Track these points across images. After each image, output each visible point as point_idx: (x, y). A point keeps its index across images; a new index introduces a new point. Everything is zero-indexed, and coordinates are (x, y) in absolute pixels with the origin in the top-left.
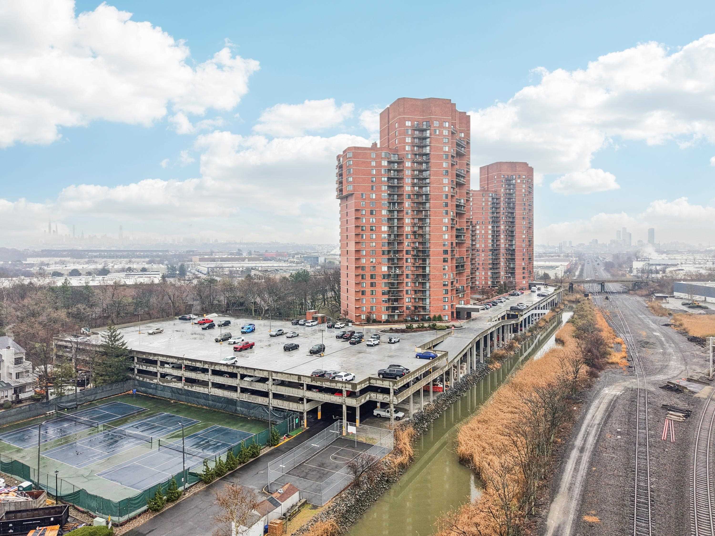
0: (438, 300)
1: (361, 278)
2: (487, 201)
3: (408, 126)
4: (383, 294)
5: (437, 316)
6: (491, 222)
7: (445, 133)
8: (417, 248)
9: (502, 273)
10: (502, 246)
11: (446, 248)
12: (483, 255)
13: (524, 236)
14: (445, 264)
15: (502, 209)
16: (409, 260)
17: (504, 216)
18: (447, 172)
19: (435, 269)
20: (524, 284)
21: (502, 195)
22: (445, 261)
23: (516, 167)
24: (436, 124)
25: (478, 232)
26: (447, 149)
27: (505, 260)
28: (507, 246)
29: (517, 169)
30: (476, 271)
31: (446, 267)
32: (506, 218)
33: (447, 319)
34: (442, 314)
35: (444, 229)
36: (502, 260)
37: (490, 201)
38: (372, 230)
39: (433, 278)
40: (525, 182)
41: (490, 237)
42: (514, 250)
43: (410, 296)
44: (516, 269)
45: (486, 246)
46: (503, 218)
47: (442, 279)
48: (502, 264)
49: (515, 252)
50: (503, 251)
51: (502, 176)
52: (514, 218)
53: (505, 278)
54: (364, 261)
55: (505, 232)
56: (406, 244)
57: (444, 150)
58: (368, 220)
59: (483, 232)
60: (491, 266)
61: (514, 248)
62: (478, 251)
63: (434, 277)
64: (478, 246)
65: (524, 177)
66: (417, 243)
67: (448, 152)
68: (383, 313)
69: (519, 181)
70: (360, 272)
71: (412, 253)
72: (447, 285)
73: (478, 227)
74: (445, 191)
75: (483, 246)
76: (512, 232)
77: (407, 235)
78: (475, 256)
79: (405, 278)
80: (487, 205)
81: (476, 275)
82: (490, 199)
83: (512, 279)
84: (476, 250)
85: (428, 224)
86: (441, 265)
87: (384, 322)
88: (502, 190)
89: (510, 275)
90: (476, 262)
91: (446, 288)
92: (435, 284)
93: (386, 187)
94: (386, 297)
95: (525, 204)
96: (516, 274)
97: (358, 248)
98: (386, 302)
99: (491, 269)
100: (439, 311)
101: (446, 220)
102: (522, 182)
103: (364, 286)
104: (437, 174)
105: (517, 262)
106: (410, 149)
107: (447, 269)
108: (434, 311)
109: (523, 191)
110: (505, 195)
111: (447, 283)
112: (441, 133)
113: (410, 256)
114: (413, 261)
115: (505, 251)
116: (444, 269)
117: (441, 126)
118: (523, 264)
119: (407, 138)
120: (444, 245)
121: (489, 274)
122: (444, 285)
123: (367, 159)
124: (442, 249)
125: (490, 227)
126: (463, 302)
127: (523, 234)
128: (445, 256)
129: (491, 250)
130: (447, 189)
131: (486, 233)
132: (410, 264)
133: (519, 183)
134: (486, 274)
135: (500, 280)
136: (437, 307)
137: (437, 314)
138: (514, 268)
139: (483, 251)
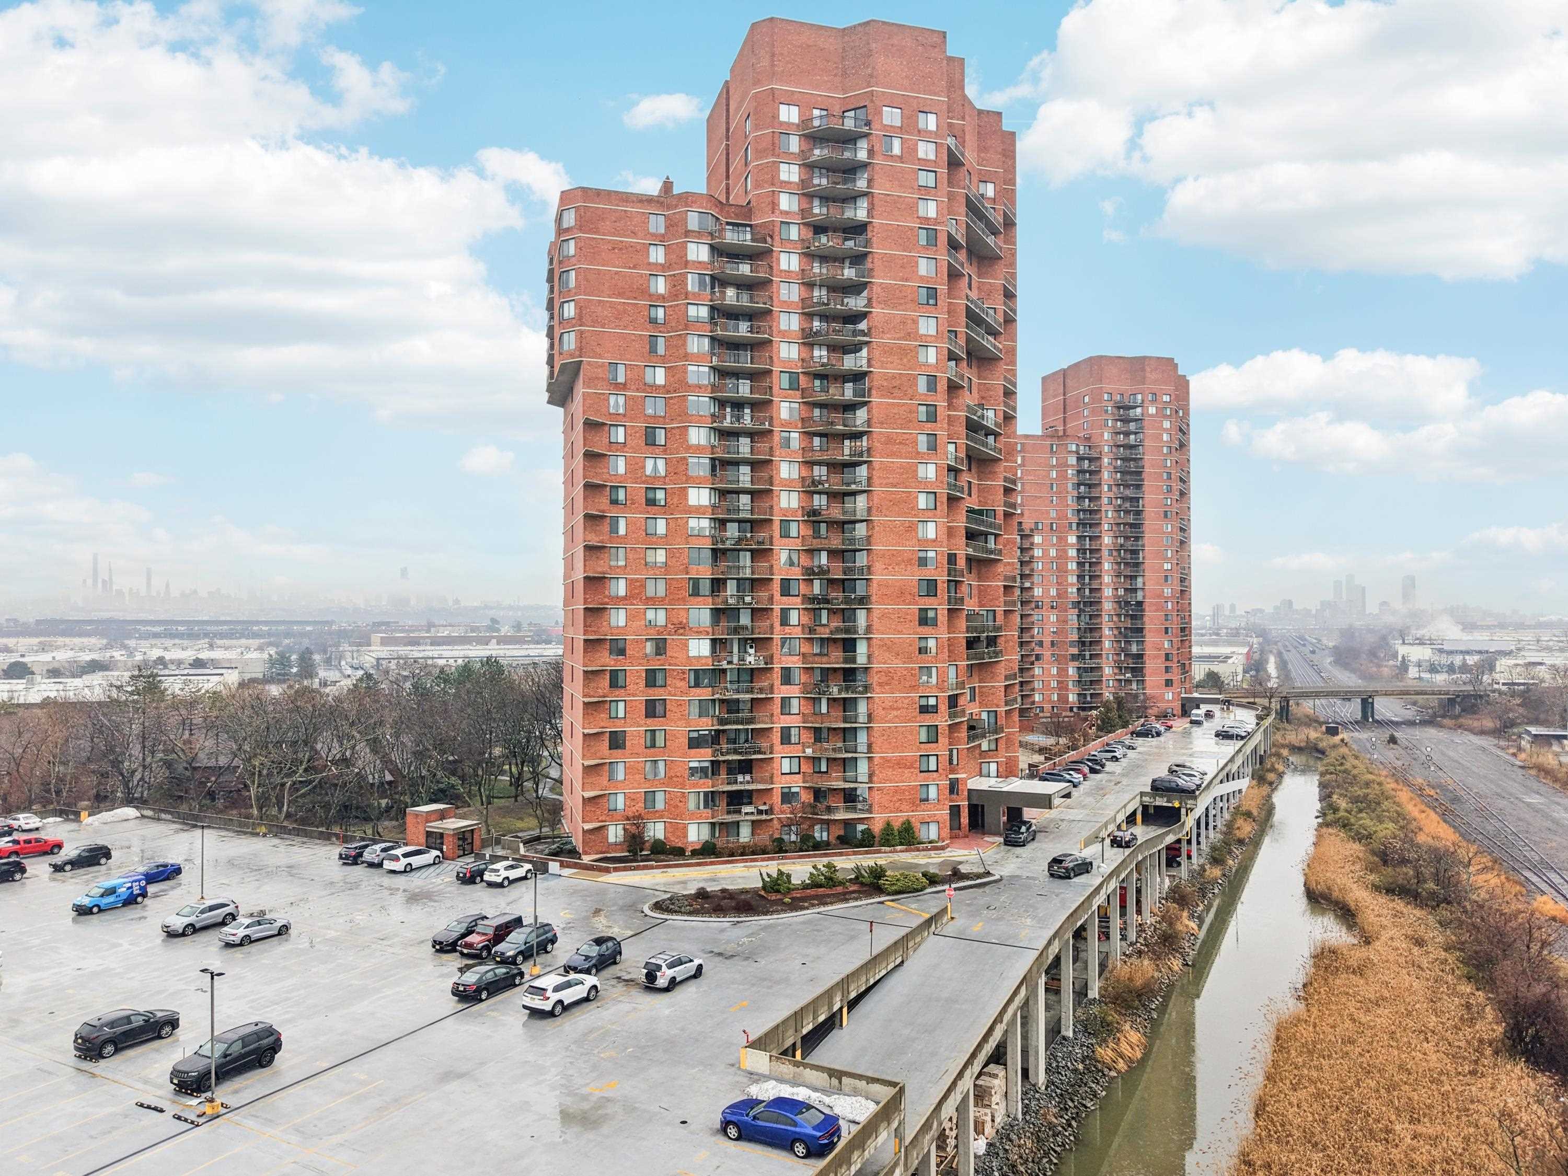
0: (901, 764)
1: (607, 682)
2: (1062, 465)
3: (789, 124)
4: (695, 743)
5: (896, 825)
6: (1074, 526)
7: (926, 151)
8: (822, 571)
9: (1107, 671)
10: (1108, 592)
11: (930, 572)
12: (1053, 618)
13: (1167, 566)
14: (925, 630)
15: (1106, 488)
16: (794, 617)
17: (1111, 508)
18: (932, 293)
19: (889, 649)
20: (1168, 701)
21: (1106, 449)
22: (924, 621)
23: (1143, 370)
24: (891, 116)
25: (1038, 553)
26: (930, 210)
27: (1116, 632)
28: (1121, 592)
29: (1148, 375)
30: (1032, 663)
31: (931, 643)
32: (1115, 514)
33: (933, 835)
34: (915, 816)
35: (923, 501)
36: (1107, 633)
37: (1073, 465)
38: (651, 502)
39: (880, 684)
40: (1168, 413)
41: (1072, 566)
42: (1140, 604)
43: (796, 751)
44: (1146, 658)
45: (1061, 594)
46: (1110, 515)
47: (913, 688)
48: (1107, 644)
49: (1143, 610)
50: (1108, 606)
51: (1106, 397)
52: (1138, 513)
53: (1116, 684)
54: (619, 618)
55: (1115, 553)
56: (784, 556)
57: (921, 213)
58: (635, 467)
59: (1053, 553)
60: (1075, 651)
61: (1140, 598)
62: (1037, 607)
63: (884, 679)
64: (1038, 592)
65: (1166, 398)
66: (824, 555)
67: (936, 221)
68: (692, 816)
69: (1152, 410)
70: (606, 660)
71: (804, 589)
72: (934, 709)
73: (1037, 539)
74: (926, 365)
75: (1053, 592)
76: (1135, 552)
77: (785, 523)
78: (1030, 619)
79: (778, 683)
80: (1062, 475)
81: (1033, 676)
82: (1072, 460)
83: (1134, 686)
84: (1033, 605)
85: (864, 483)
86: (910, 634)
87: (695, 853)
88: (1106, 436)
89: (1129, 675)
90: (1033, 637)
91: (929, 720)
92: (888, 704)
93: (706, 341)
94: (703, 756)
95: (1169, 474)
96: (1146, 671)
97: (599, 567)
98: (703, 773)
99: (1074, 658)
100: (905, 806)
101: (929, 472)
102: (1160, 411)
103: (621, 714)
104: (894, 298)
105: (1150, 638)
106: (795, 208)
107: (934, 650)
108: (885, 809)
109: (1165, 437)
110: (1114, 449)
111: (932, 701)
112: (910, 151)
113: (799, 599)
114: (805, 620)
115: (1116, 606)
116: (923, 651)
117: (909, 127)
118: (1166, 645)
119: (783, 167)
120: (923, 562)
121: (1071, 671)
122: (924, 709)
123: (634, 234)
124: (913, 576)
125: (1072, 539)
126: (993, 767)
127: (1166, 559)
128: (926, 602)
129: (1076, 604)
130: (931, 356)
131: (1062, 555)
132: (797, 632)
133: (1152, 416)
134: (1062, 672)
135: (1101, 689)
136: (897, 790)
137: (898, 819)
138: (1140, 657)
139: (1052, 607)
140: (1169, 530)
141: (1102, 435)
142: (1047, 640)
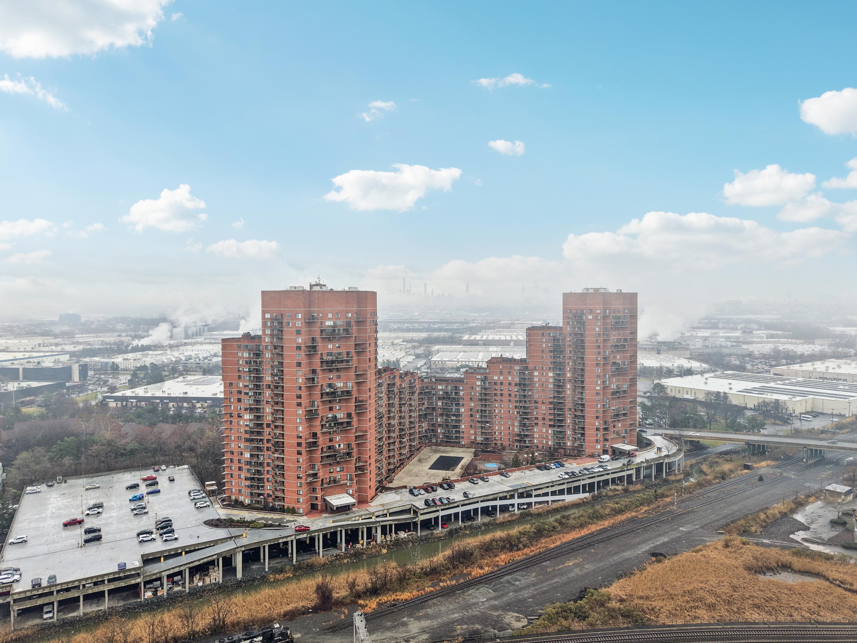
0: (292, 491)
3: (268, 318)
4: (247, 479)
5: (291, 508)
6: (552, 369)
7: (298, 324)
9: (569, 433)
10: (569, 398)
11: (300, 440)
13: (598, 388)
14: (299, 456)
16: (270, 449)
17: (571, 361)
18: (300, 363)
19: (289, 461)
20: (598, 449)
22: (298, 453)
24: (288, 316)
25: (536, 379)
27: (573, 416)
28: (576, 399)
29: (588, 301)
30: (533, 427)
31: (301, 460)
32: (573, 364)
33: (301, 512)
34: (296, 506)
35: (298, 420)
36: (568, 416)
37: (552, 342)
38: (239, 417)
41: (551, 386)
42: (584, 405)
43: (271, 484)
44: (586, 429)
46: (570, 364)
47: (295, 472)
48: (569, 421)
49: (585, 408)
50: (569, 405)
51: (570, 311)
52: (584, 364)
53: (573, 439)
54: (232, 445)
55: (572, 381)
56: (267, 432)
57: (297, 342)
58: (235, 408)
59: (543, 380)
60: (552, 423)
61: (584, 402)
62: (535, 403)
63: (288, 469)
64: (537, 396)
65: (599, 311)
66: (278, 434)
67: (301, 343)
68: (247, 497)
69: (590, 317)
70: (230, 455)
71: (272, 441)
72: (301, 478)
73: (536, 373)
74: (299, 383)
75: (544, 396)
76: (582, 382)
77: (267, 424)
78: (532, 408)
79: (266, 466)
80: (547, 346)
81: (534, 432)
82: (552, 340)
83: (582, 441)
84: (533, 402)
86: (295, 457)
87: (246, 506)
88: (570, 329)
89: (579, 436)
91: (300, 481)
92: (289, 475)
93: (248, 377)
94: (248, 483)
95: (600, 346)
96: (585, 434)
98: (248, 487)
99: (550, 426)
100: (293, 503)
102: (595, 318)
103: (233, 469)
104: (289, 366)
105: (588, 420)
106: (269, 341)
107: (301, 462)
108: (288, 503)
109: (597, 329)
110: (572, 335)
111: (301, 476)
112: (293, 324)
113: (271, 444)
115: (573, 405)
116: (298, 462)
117: (294, 318)
118: (597, 424)
119: (267, 330)
120: (298, 437)
121: (550, 432)
122: (299, 478)
123: (234, 350)
124: (295, 441)
125: (551, 374)
127: (598, 385)
128: (299, 449)
129: (552, 403)
131: (547, 382)
132: (270, 453)
133: (590, 319)
134: (547, 431)
135: (566, 441)
136: (291, 498)
137: (291, 506)
138: (583, 428)
139: (543, 403)
140: (599, 371)
141: (567, 328)
142: (540, 417)
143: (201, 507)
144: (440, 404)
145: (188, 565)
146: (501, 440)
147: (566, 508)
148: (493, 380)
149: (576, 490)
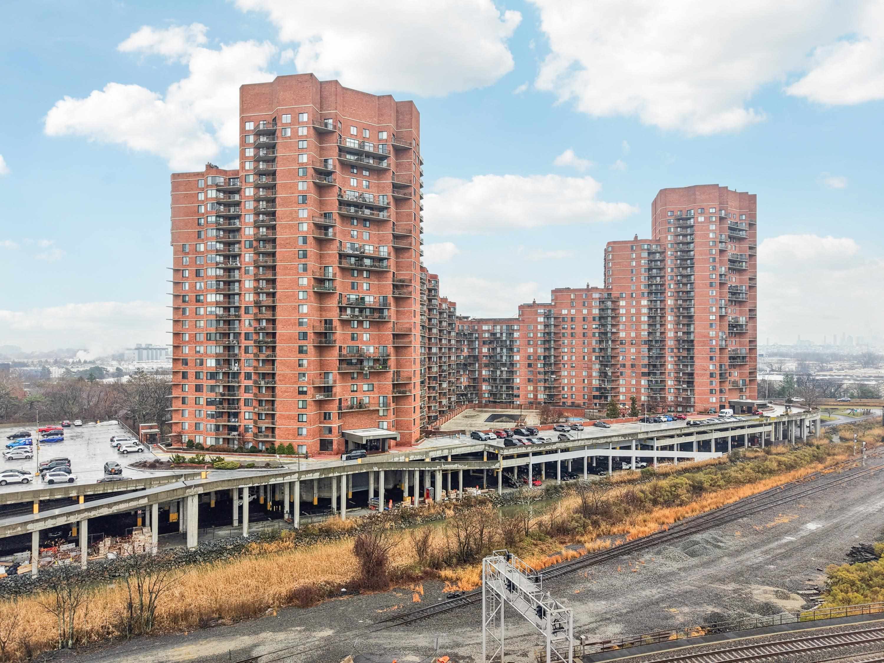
0: (289, 417)
1: (181, 377)
2: (639, 258)
3: (249, 131)
4: (209, 403)
5: (286, 445)
6: (646, 295)
7: (303, 131)
8: (264, 329)
9: (670, 383)
10: (670, 334)
11: (304, 329)
12: (633, 350)
13: (712, 317)
14: (302, 356)
15: (669, 270)
16: (250, 350)
17: (673, 282)
18: (305, 198)
19: (284, 365)
20: (712, 403)
21: (669, 246)
22: (301, 350)
23: (694, 194)
24: (286, 119)
25: (622, 311)
26: (304, 159)
27: (676, 359)
28: (680, 334)
29: (698, 197)
30: (618, 377)
31: (305, 362)
32: (676, 286)
33: (305, 451)
34: (295, 442)
35: (301, 296)
36: (670, 359)
37: (645, 258)
38: (198, 301)
39: (280, 381)
40: (714, 219)
41: (645, 319)
42: (692, 341)
43: (251, 409)
44: (695, 375)
45: (638, 336)
46: (672, 286)
47: (295, 383)
48: (669, 366)
49: (693, 346)
50: (670, 343)
51: (669, 214)
52: (691, 284)
53: (676, 391)
54: (186, 350)
55: (675, 310)
56: (247, 322)
57: (300, 161)
58: (193, 286)
59: (633, 311)
60: (646, 370)
61: (692, 338)
62: (621, 344)
63: (281, 378)
64: (622, 335)
65: (712, 210)
66: (264, 321)
67: (307, 164)
68: (209, 434)
69: (701, 219)
70: (181, 368)
71: (255, 337)
72: (305, 393)
73: (622, 303)
74: (303, 232)
75: (633, 334)
76: (688, 309)
77: (247, 308)
78: (616, 351)
79: (243, 379)
80: (639, 264)
81: (619, 385)
82: (645, 254)
83: (689, 393)
84: (619, 342)
86: (294, 358)
87: (208, 450)
88: (669, 238)
89: (685, 386)
90: (618, 361)
91: (302, 398)
92: (283, 390)
93: (215, 231)
94: (212, 410)
95: (714, 259)
96: (695, 384)
97: (179, 329)
98: (212, 416)
99: (644, 374)
100: (290, 437)
102: (708, 220)
103: (187, 390)
104: (287, 202)
105: (698, 363)
106: (252, 168)
107: (306, 365)
108: (281, 437)
109: (711, 235)
110: (675, 246)
111: (305, 389)
112: (295, 133)
113: (252, 342)
114: (255, 351)
115: (676, 343)
116: (301, 365)
117: (296, 122)
118: (711, 367)
119: (247, 150)
120: (301, 324)
121: (643, 382)
122: (301, 393)
123: (192, 189)
124: (296, 330)
125: (644, 302)
126: (385, 424)
127: (712, 313)
128: (303, 343)
129: (646, 342)
130: (305, 227)
131: (639, 313)
132: (252, 356)
133: (701, 222)
134: (638, 382)
135: (665, 394)
136: (287, 429)
137: (286, 443)
138: (691, 375)
139: (632, 344)
140: (714, 294)
141: (667, 237)
142: (628, 364)
143: (128, 452)
144: (485, 350)
145: (86, 515)
146: (572, 398)
147: (698, 469)
148: (561, 314)
149: (704, 446)
